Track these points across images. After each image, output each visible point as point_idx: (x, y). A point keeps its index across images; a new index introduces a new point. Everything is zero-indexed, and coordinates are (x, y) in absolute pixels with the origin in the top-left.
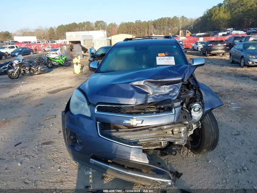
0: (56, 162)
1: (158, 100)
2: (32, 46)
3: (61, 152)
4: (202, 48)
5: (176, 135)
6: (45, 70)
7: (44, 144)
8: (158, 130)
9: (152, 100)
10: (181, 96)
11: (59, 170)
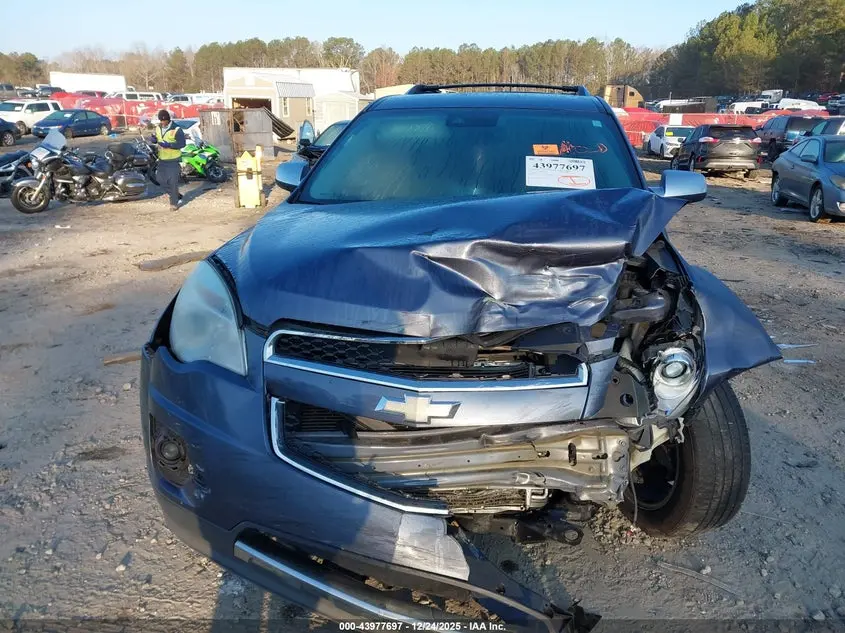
0: (116, 531)
1: (524, 325)
2: (109, 108)
3: (142, 494)
4: (678, 149)
5: (588, 466)
6: (142, 189)
7: (87, 455)
8: (514, 444)
9: (498, 323)
10: (616, 315)
11: (122, 568)
